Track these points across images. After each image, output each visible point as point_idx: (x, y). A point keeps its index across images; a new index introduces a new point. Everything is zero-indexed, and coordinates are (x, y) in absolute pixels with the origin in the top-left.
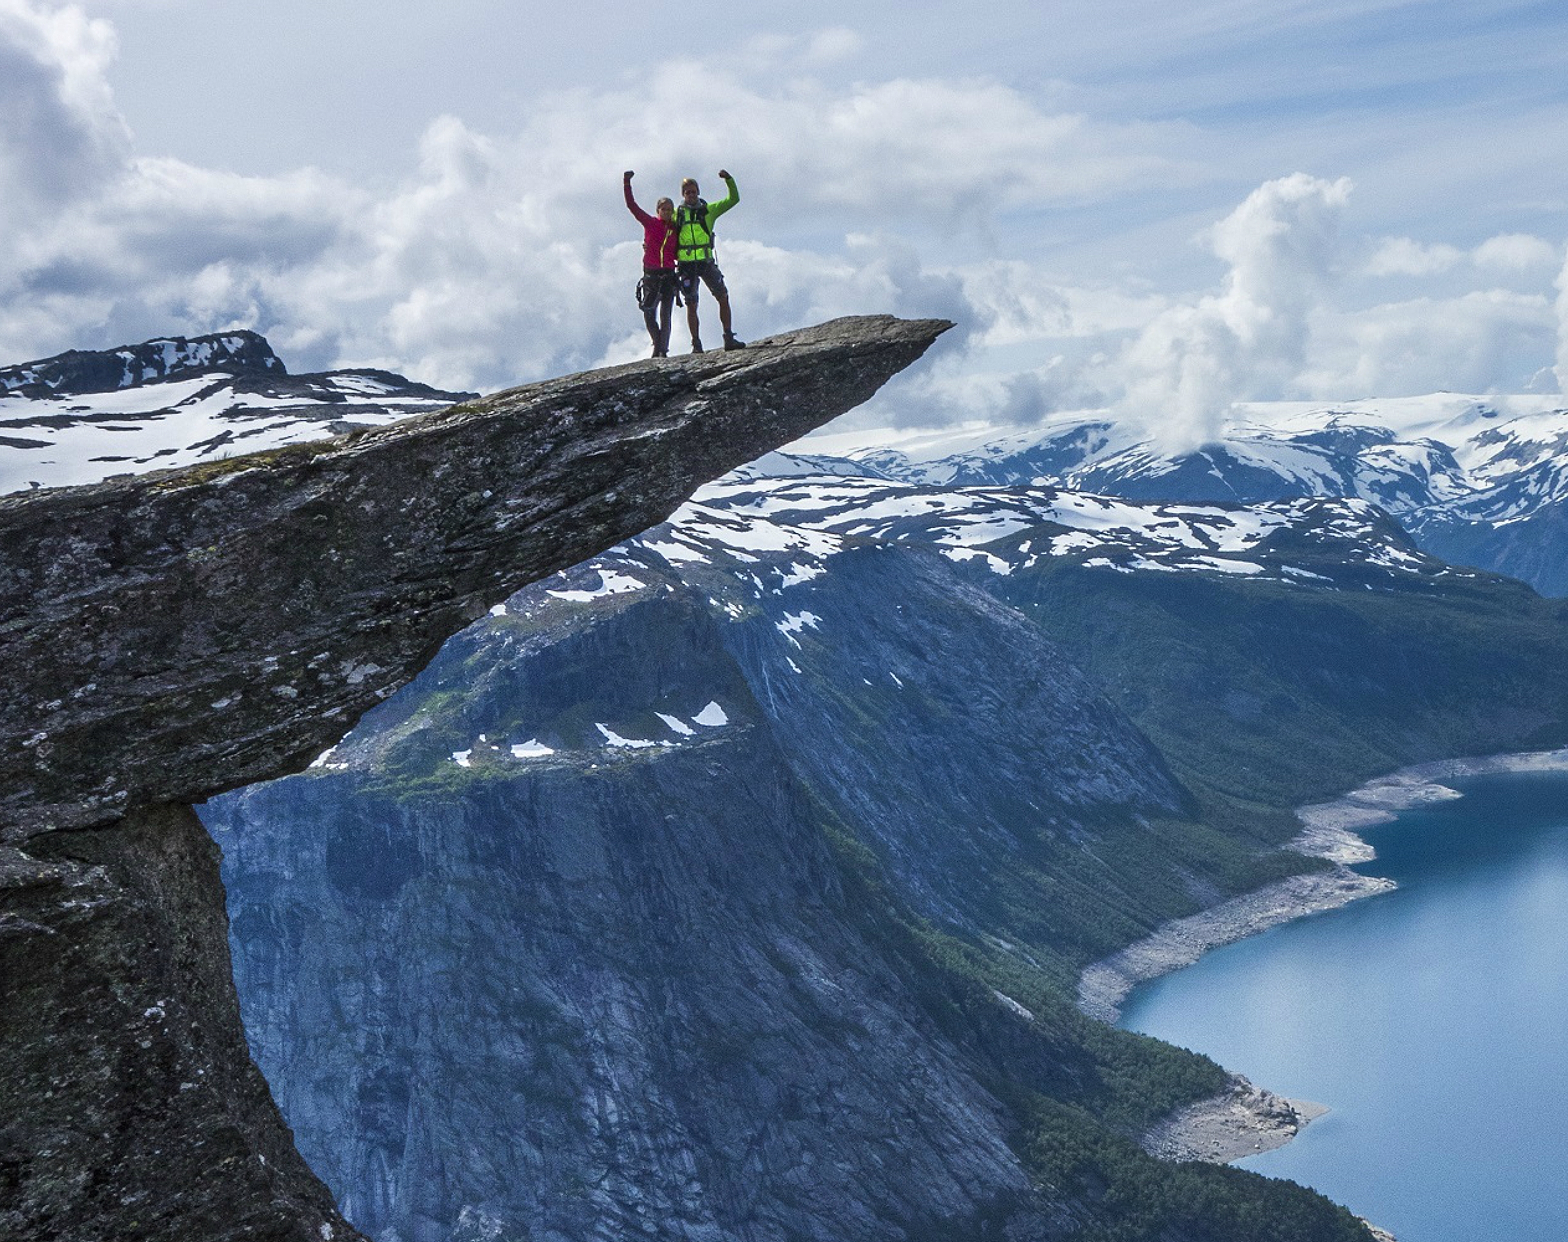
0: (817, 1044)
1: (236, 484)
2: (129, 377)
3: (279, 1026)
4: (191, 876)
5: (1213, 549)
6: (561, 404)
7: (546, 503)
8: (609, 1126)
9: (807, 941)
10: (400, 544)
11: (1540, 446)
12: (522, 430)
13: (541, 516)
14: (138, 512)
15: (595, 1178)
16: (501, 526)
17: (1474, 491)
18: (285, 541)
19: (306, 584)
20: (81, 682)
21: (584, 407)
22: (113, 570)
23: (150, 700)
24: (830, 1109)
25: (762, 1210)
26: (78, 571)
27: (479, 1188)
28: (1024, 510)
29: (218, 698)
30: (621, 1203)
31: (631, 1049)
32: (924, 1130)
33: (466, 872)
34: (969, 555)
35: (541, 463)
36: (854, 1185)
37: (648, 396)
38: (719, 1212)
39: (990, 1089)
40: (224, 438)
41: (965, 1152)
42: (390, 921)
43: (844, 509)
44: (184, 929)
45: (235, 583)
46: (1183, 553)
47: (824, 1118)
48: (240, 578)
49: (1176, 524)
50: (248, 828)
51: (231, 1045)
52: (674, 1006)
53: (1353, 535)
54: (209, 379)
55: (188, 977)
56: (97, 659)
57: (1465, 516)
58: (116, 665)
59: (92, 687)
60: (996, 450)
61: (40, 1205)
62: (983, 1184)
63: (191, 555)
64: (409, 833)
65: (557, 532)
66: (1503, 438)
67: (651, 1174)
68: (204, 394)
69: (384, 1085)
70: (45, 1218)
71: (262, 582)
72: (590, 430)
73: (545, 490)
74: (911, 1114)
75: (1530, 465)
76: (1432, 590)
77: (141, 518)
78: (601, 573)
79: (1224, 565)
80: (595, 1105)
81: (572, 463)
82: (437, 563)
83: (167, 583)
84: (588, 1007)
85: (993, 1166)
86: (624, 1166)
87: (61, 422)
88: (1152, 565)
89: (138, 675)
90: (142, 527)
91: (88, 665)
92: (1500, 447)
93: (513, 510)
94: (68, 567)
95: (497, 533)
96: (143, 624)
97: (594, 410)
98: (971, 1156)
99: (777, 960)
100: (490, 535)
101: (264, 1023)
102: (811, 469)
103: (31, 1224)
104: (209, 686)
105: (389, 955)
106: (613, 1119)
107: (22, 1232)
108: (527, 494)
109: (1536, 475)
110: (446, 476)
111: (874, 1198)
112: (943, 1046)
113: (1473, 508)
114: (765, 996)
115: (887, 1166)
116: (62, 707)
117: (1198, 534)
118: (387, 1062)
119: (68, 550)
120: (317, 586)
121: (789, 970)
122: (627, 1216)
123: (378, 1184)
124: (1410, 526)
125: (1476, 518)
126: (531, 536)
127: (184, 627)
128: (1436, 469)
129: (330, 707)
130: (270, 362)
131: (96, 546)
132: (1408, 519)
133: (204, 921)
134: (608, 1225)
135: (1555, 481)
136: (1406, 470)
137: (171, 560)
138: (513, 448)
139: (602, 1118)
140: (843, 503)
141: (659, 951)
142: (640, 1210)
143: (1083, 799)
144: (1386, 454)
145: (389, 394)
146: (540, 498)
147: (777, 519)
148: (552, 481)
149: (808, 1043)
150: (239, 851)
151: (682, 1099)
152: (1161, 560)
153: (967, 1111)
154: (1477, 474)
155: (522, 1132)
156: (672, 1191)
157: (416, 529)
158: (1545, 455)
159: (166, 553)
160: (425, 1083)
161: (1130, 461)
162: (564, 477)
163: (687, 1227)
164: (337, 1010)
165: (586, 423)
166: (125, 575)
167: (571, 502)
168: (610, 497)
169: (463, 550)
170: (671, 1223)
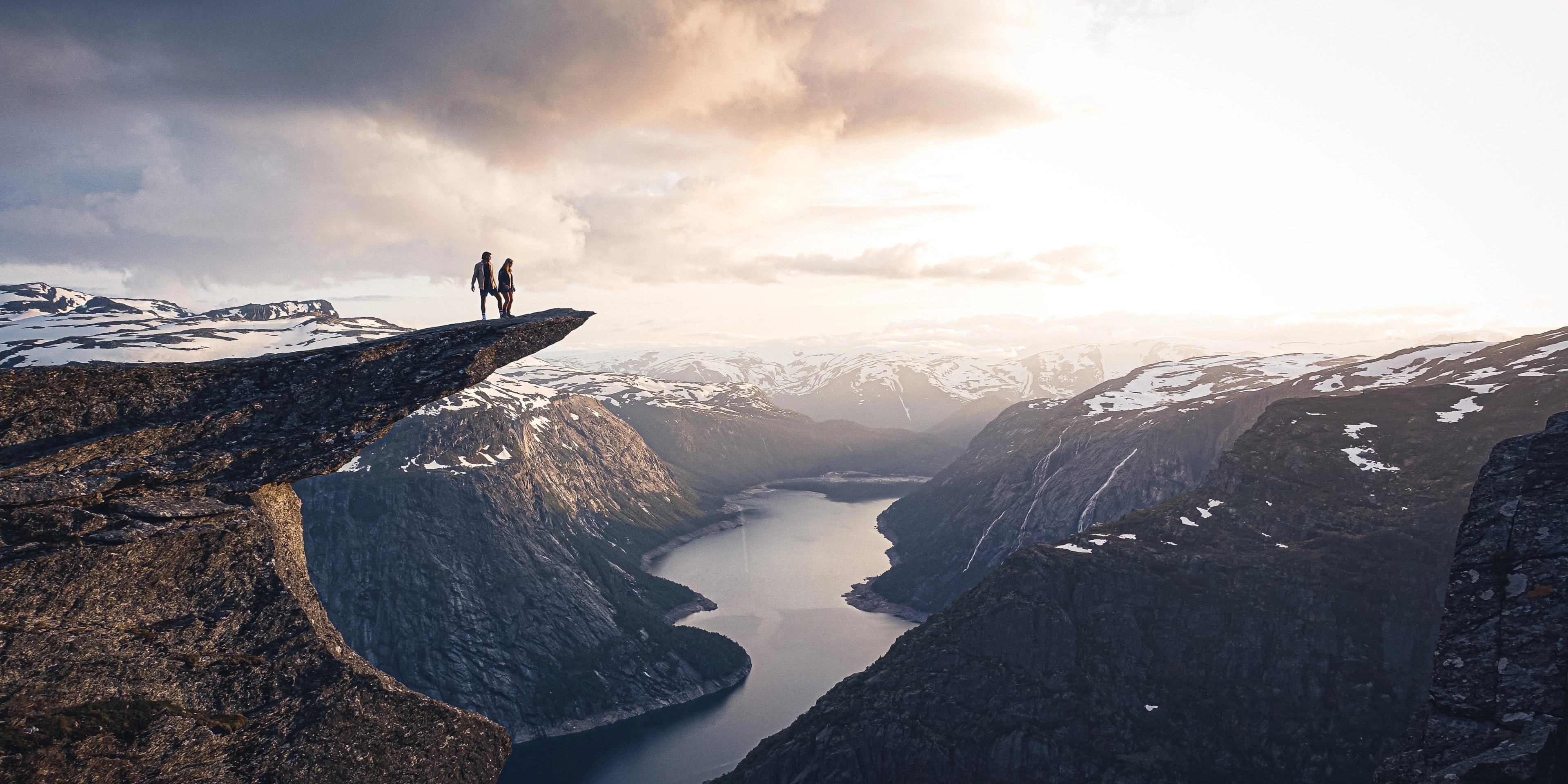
0: (541, 580)
1: (310, 361)
2: (273, 316)
3: (327, 571)
4: (288, 511)
5: (696, 399)
6: (444, 336)
7: (436, 373)
8: (459, 611)
9: (538, 541)
10: (377, 387)
11: (815, 367)
12: (428, 345)
13: (434, 378)
14: (271, 369)
15: (452, 631)
16: (418, 381)
17: (791, 382)
18: (331, 383)
19: (339, 400)
20: (245, 434)
21: (453, 337)
22: (260, 391)
23: (274, 442)
24: (545, 606)
25: (517, 643)
26: (245, 391)
27: (406, 635)
28: (626, 382)
29: (301, 443)
30: (462, 640)
31: (468, 582)
32: (580, 613)
33: (405, 512)
34: (604, 398)
35: (435, 357)
36: (553, 634)
37: (477, 334)
38: (500, 643)
39: (606, 598)
40: (312, 341)
41: (596, 622)
42: (374, 531)
43: (558, 379)
44: (284, 532)
45: (310, 398)
46: (686, 402)
47: (543, 608)
48: (312, 396)
49: (682, 390)
50: (317, 494)
51: (302, 577)
52: (485, 565)
53: (746, 396)
54: (308, 318)
55: (286, 550)
56: (252, 426)
57: (788, 391)
58: (260, 428)
59: (250, 436)
60: (616, 360)
61: (221, 638)
62: (602, 633)
63: (292, 387)
64: (382, 497)
65: (439, 384)
66: (802, 364)
67: (475, 629)
68: (305, 323)
69: (368, 593)
70: (222, 643)
71: (321, 399)
72: (453, 346)
73: (436, 368)
74: (576, 607)
75: (812, 373)
76: (775, 418)
77: (273, 372)
78: (462, 400)
79: (700, 406)
80: (453, 603)
81: (446, 358)
82: (392, 394)
83: (282, 397)
84: (451, 566)
85: (607, 627)
86: (464, 626)
87: (244, 331)
88: (673, 405)
89: (268, 432)
90: (272, 375)
91: (248, 428)
92: (801, 367)
93: (423, 375)
94: (241, 389)
95: (417, 384)
96: (271, 413)
97: (456, 339)
98: (598, 623)
99: (525, 548)
100: (413, 384)
101: (321, 570)
102: (545, 364)
103: (216, 646)
104: (298, 438)
105: (373, 543)
106: (460, 608)
107: (212, 649)
108: (428, 369)
109: (814, 377)
110: (397, 361)
111: (561, 639)
112: (589, 582)
113: (791, 388)
114: (521, 562)
115: (566, 626)
116: (237, 444)
117: (690, 394)
118: (371, 585)
119: (242, 383)
120: (343, 401)
121: (530, 553)
122: (465, 645)
123: (366, 633)
124: (768, 394)
125: (793, 392)
126: (429, 385)
127: (288, 415)
128: (778, 373)
129: (346, 448)
130: (332, 312)
131: (253, 382)
132: (767, 392)
133: (293, 529)
134: (457, 649)
135: (820, 380)
136: (767, 374)
137: (284, 388)
138: (423, 352)
139: (456, 607)
140: (557, 377)
141: (480, 544)
142: (470, 643)
143: (645, 491)
144: (760, 367)
145: (381, 328)
146: (433, 371)
147: (532, 382)
148: (438, 364)
149: (538, 581)
150: (313, 502)
151: (486, 600)
152: (677, 403)
153: (598, 606)
154: (793, 376)
155: (424, 613)
156: (483, 636)
157: (384, 380)
158: (817, 370)
159: (282, 385)
160: (385, 593)
161: (665, 366)
162: (444, 363)
163: (488, 649)
164: (351, 564)
165: (453, 343)
166: (265, 393)
167: (445, 373)
168: (461, 372)
169: (403, 389)
170: (481, 648)
